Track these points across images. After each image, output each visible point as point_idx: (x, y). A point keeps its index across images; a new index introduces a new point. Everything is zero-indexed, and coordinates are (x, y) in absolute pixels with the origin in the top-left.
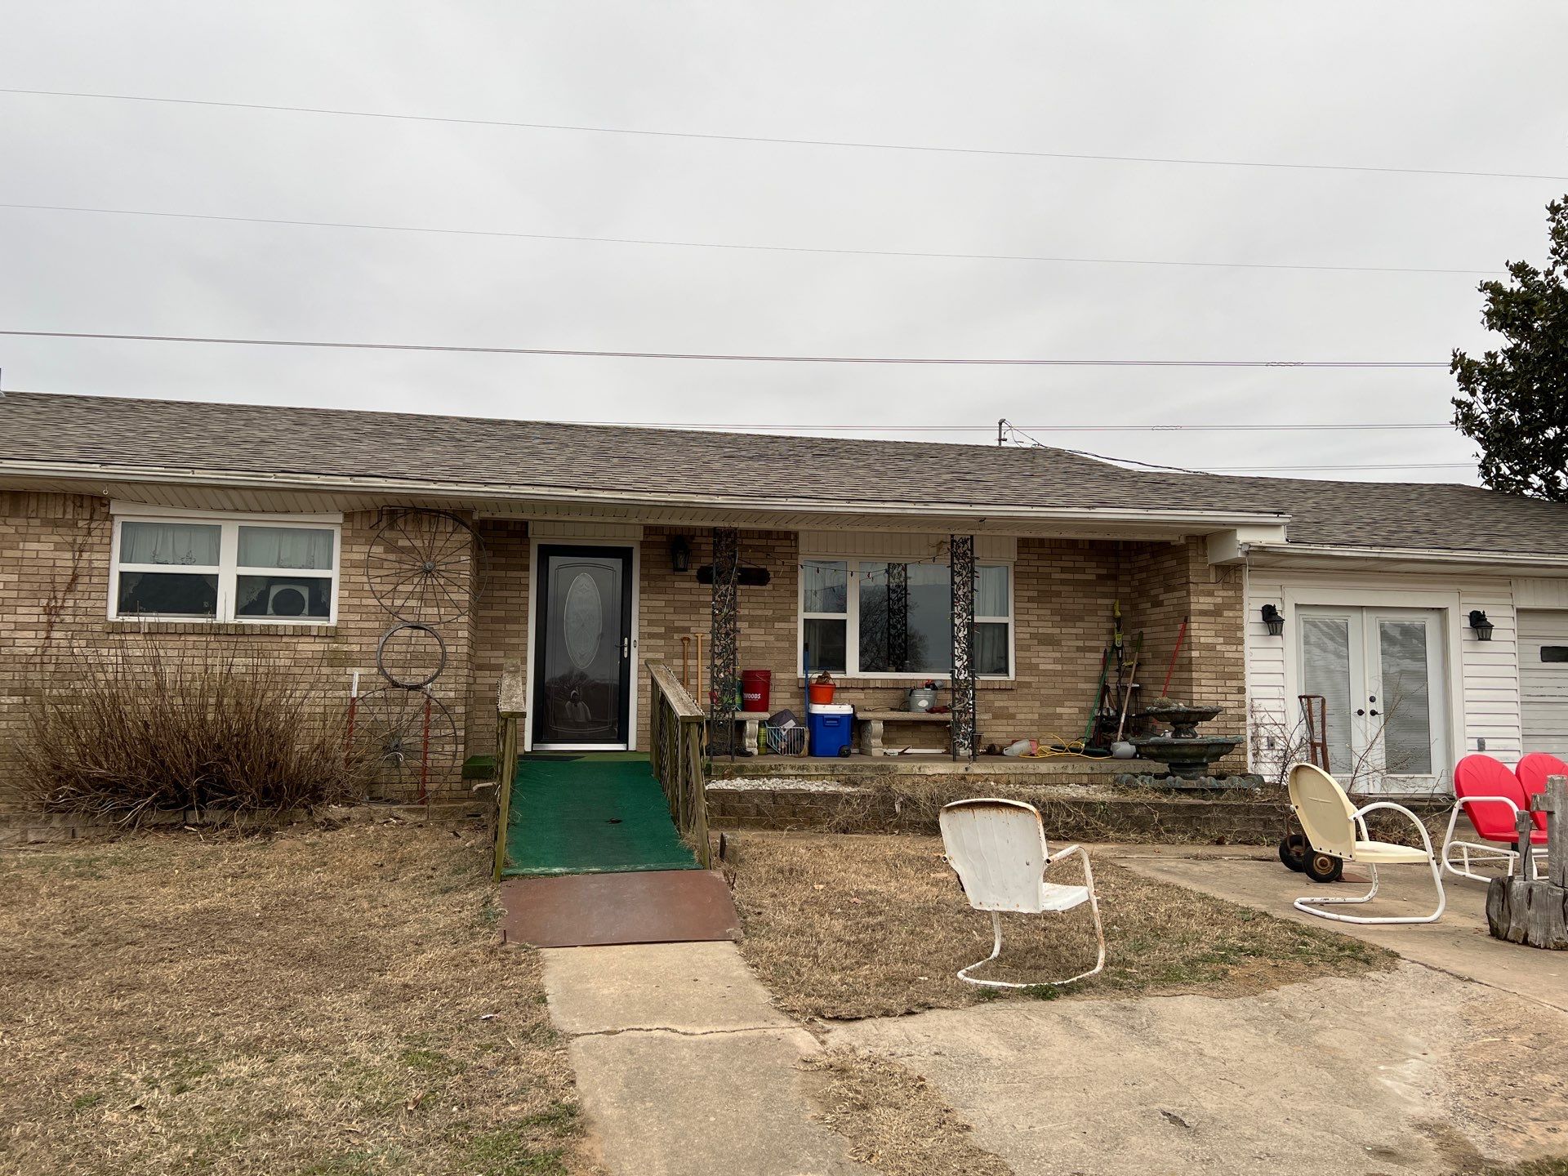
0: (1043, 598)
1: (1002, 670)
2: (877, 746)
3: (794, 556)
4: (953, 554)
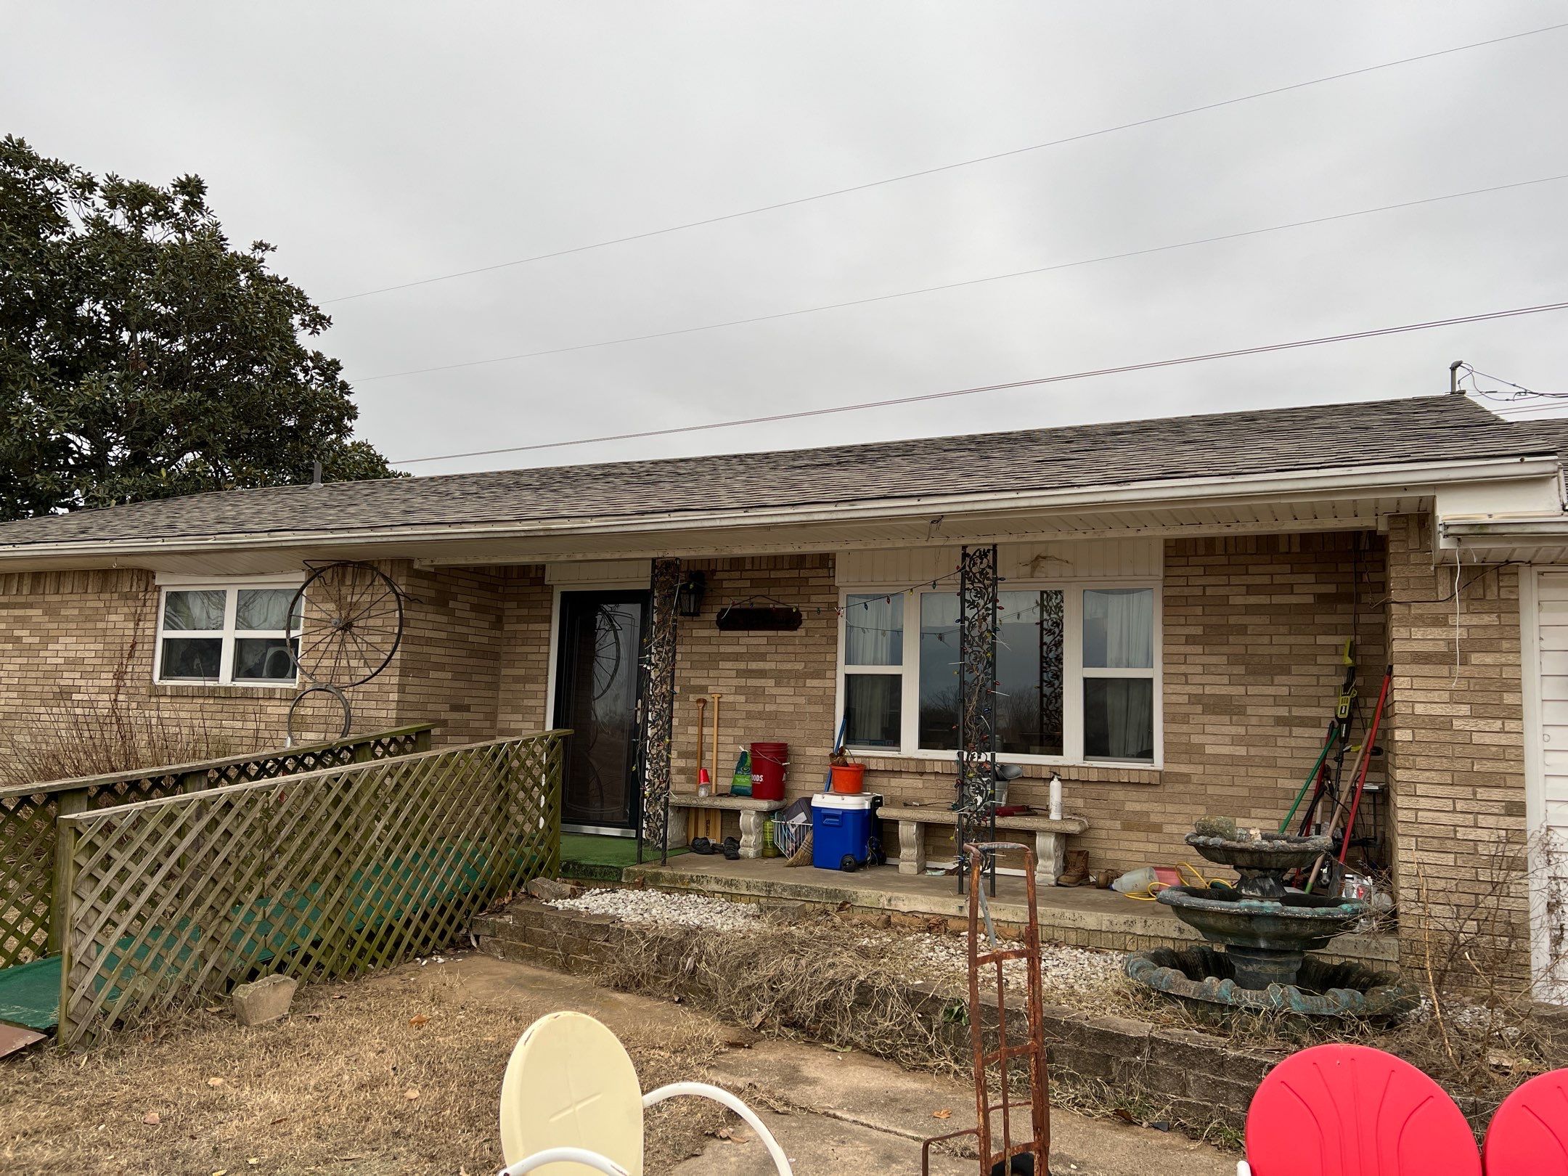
0: (1212, 636)
1: (1147, 754)
2: (908, 860)
3: (832, 590)
4: (965, 575)
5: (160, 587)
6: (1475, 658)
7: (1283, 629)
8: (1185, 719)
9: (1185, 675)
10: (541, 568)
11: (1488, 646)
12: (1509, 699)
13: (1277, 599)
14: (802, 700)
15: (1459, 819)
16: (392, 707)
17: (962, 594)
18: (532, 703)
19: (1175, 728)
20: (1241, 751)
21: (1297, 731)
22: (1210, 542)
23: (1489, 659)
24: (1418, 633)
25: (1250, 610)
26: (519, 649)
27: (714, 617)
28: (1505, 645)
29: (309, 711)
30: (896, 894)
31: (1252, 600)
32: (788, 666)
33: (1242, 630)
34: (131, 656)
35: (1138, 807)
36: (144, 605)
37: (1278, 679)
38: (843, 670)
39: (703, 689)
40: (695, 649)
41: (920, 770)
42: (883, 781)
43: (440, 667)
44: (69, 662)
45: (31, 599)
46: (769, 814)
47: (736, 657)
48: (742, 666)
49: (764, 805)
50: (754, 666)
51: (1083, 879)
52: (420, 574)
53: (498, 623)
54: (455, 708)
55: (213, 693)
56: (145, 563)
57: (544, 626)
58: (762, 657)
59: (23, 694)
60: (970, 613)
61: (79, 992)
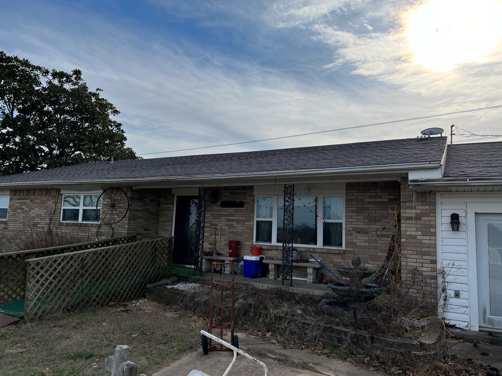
0: (359, 211)
1: (341, 245)
2: (271, 275)
3: (253, 196)
4: (285, 193)
5: (62, 194)
6: (423, 218)
7: (379, 209)
8: (351, 235)
9: (351, 222)
10: (171, 189)
11: (427, 215)
12: (432, 230)
13: (378, 200)
14: (244, 228)
15: (418, 265)
16: (126, 230)
17: (284, 198)
18: (168, 228)
19: (348, 237)
20: (367, 244)
21: (383, 239)
22: (359, 183)
23: (427, 219)
24: (408, 211)
25: (370, 203)
26: (164, 213)
27: (219, 203)
28: (431, 215)
29: (103, 231)
30: (264, 285)
31: (371, 200)
32: (240, 218)
33: (368, 209)
34: (54, 214)
35: (338, 260)
36: (58, 199)
37: (377, 223)
38: (256, 219)
39: (216, 225)
40: (214, 213)
41: (276, 248)
42: (266, 252)
43: (141, 218)
44: (37, 215)
45: (27, 197)
46: (234, 261)
47: (226, 215)
48: (227, 218)
49: (232, 259)
50: (231, 218)
51: (321, 282)
52: (135, 191)
53: (159, 205)
54: (145, 230)
55: (76, 225)
56: (57, 187)
57: (172, 206)
58: (233, 215)
59: (24, 224)
60: (287, 204)
61: (29, 308)
